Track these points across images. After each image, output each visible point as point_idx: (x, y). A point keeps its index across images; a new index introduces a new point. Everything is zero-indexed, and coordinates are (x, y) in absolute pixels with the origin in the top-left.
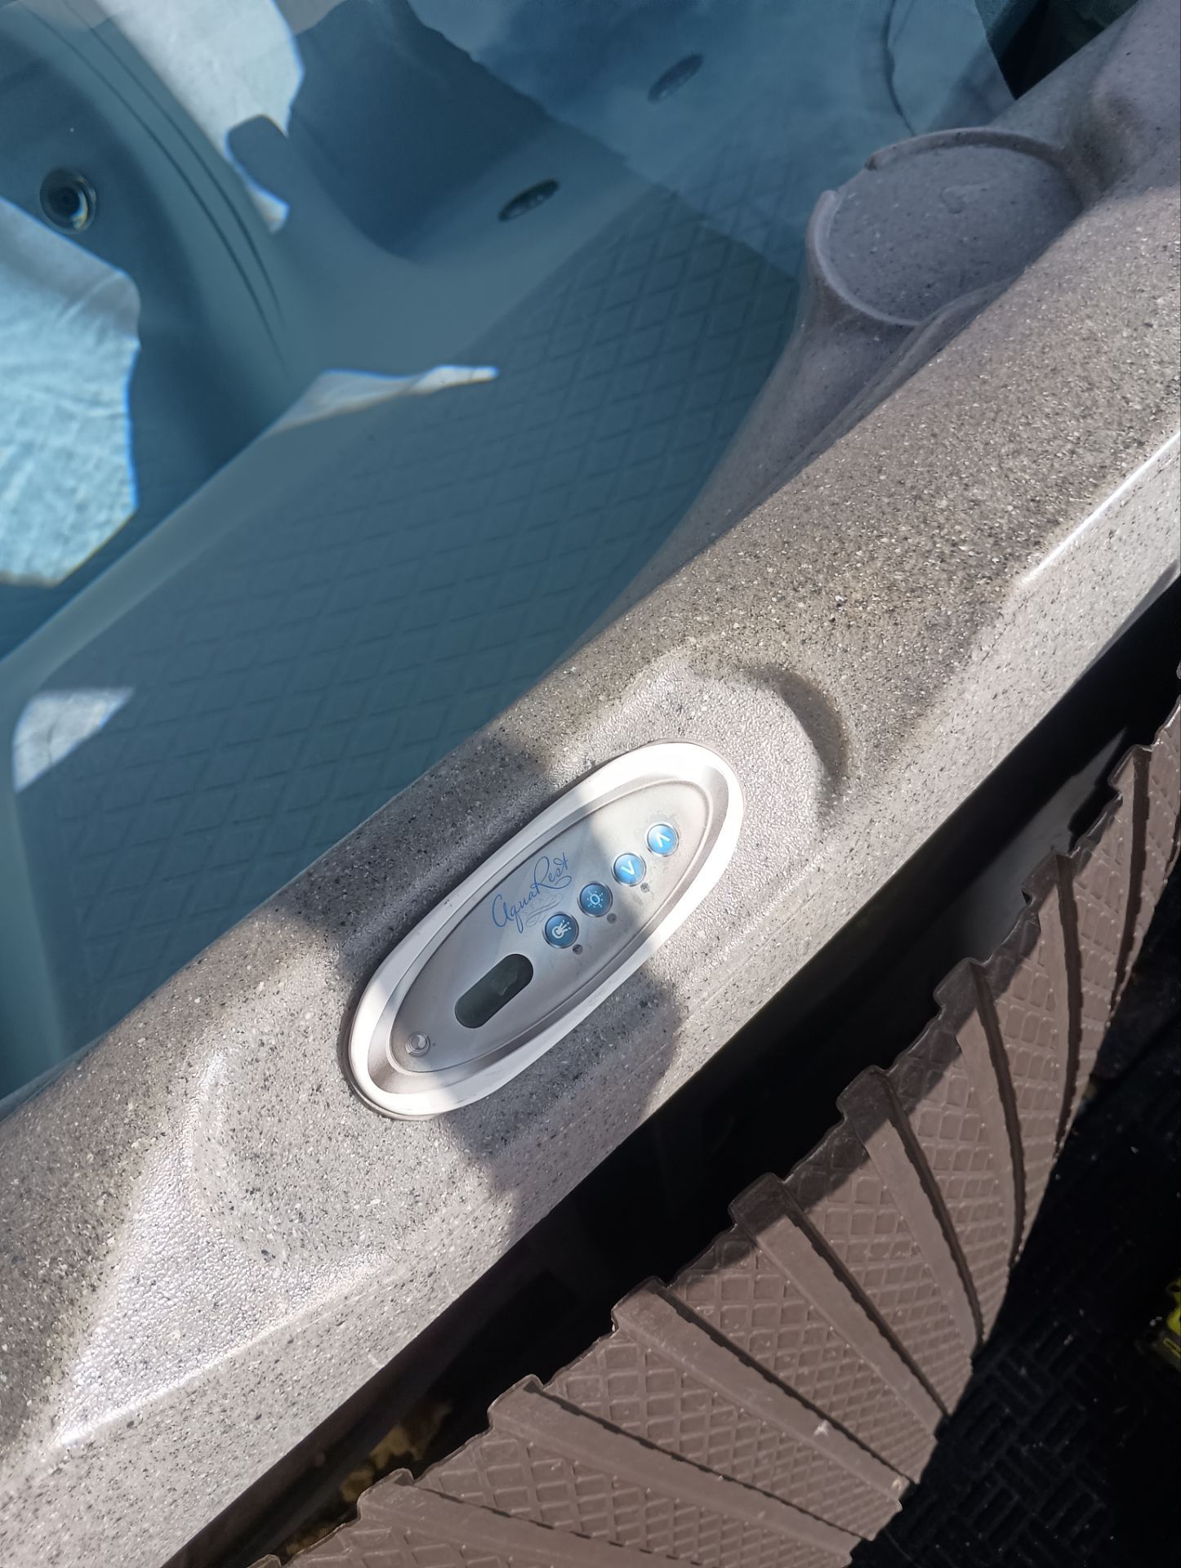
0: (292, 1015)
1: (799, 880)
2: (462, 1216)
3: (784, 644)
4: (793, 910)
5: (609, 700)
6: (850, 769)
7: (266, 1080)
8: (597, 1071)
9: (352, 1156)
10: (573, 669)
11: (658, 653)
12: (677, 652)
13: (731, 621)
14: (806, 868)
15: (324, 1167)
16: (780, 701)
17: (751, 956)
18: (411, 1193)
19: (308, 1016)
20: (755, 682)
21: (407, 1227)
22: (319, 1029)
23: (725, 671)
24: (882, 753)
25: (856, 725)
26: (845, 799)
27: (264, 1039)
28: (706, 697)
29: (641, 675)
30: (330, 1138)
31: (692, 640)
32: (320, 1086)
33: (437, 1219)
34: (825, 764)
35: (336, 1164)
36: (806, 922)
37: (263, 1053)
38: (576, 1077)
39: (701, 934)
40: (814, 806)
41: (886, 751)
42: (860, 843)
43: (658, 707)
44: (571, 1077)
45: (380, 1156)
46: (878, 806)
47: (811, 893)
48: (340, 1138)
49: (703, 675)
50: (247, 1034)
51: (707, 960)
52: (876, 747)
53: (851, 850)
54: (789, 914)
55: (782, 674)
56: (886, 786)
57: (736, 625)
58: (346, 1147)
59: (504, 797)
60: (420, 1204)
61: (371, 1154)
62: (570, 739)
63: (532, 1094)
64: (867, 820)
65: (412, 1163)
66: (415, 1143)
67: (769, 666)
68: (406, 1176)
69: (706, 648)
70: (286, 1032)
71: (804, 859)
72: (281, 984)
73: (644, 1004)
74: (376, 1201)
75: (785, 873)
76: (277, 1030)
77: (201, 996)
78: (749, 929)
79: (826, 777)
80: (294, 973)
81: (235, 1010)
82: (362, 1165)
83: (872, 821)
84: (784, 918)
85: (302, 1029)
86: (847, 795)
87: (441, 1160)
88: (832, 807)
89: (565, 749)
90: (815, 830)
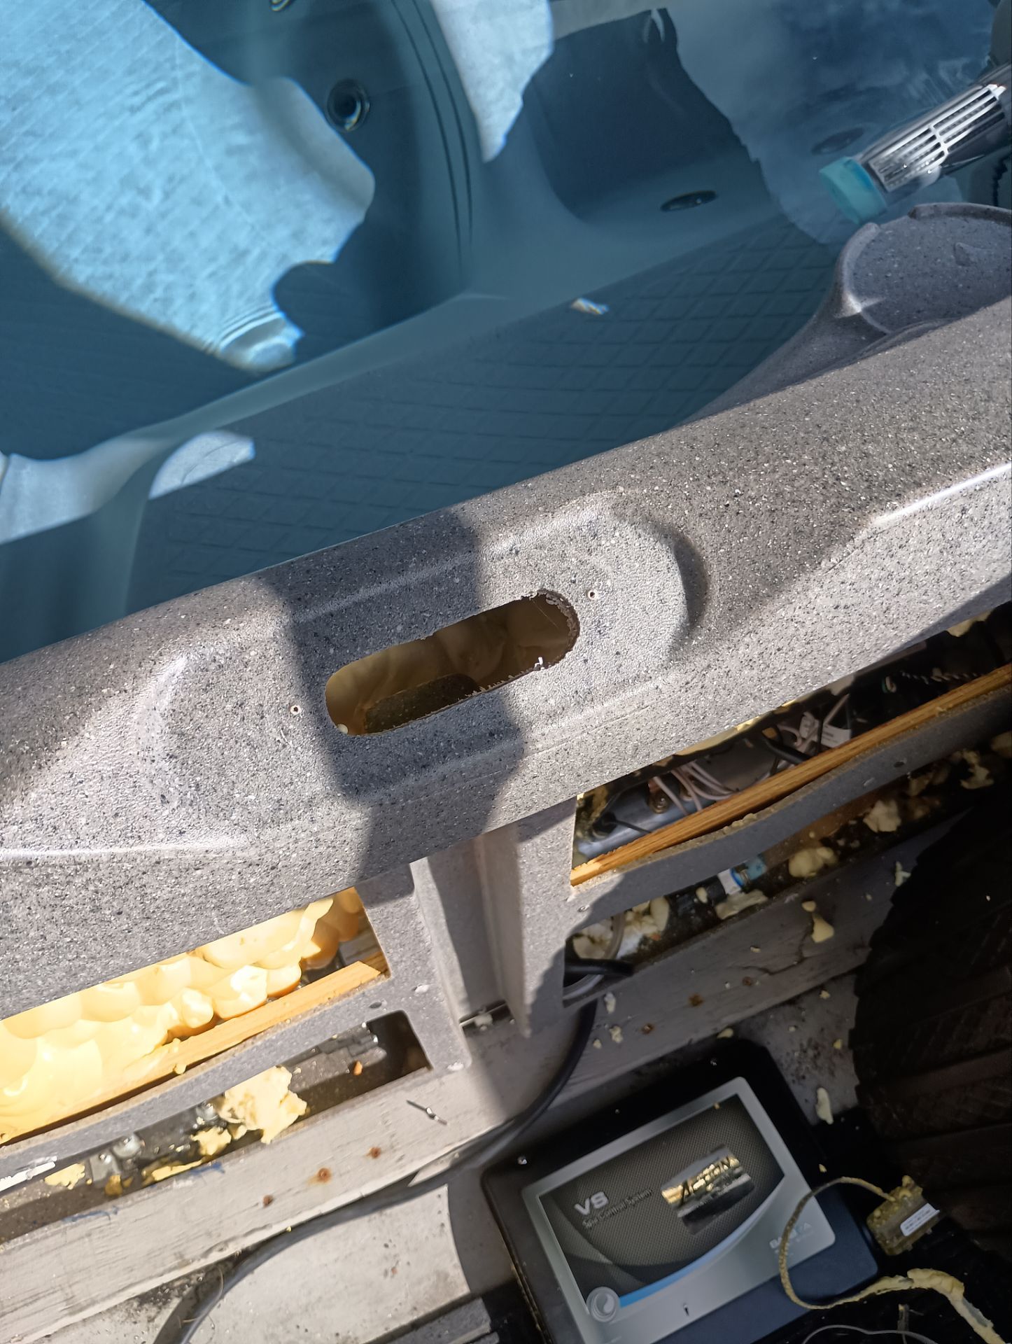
0: (242, 648)
1: (640, 689)
2: (308, 832)
3: (686, 512)
4: (628, 711)
5: (545, 512)
6: (705, 621)
7: (208, 685)
8: (442, 769)
9: (247, 760)
10: (530, 485)
11: (593, 490)
12: (606, 494)
13: (655, 484)
14: (648, 683)
15: (225, 760)
16: (672, 557)
17: (584, 732)
18: (278, 802)
19: (253, 653)
20: (658, 535)
21: (265, 823)
22: (256, 665)
23: (638, 519)
24: (732, 616)
25: (720, 589)
26: (694, 642)
27: (217, 657)
28: (617, 534)
29: (575, 501)
30: (237, 742)
31: (621, 489)
32: (242, 704)
33: (289, 826)
34: (689, 613)
35: (234, 761)
36: (638, 726)
37: (213, 667)
38: (424, 767)
39: (552, 701)
40: (671, 640)
41: (736, 615)
42: (695, 680)
43: (579, 528)
44: (421, 764)
45: (266, 767)
46: (717, 656)
47: (646, 704)
48: (243, 745)
49: (621, 517)
50: (207, 649)
51: (550, 721)
52: (730, 610)
53: (687, 683)
54: (623, 713)
55: (678, 535)
56: (727, 642)
57: (657, 488)
58: (245, 752)
59: (443, 552)
60: (282, 811)
61: (260, 764)
62: (506, 529)
63: (388, 766)
64: (705, 664)
65: (287, 781)
66: (293, 768)
67: (670, 526)
68: (279, 789)
69: (628, 497)
70: (234, 658)
71: (648, 676)
72: (242, 625)
73: (492, 734)
74: (252, 797)
75: (630, 681)
76: (228, 655)
77: (187, 615)
78: (589, 711)
79: (686, 623)
80: (254, 620)
81: (205, 630)
82: (251, 769)
83: (709, 666)
84: (618, 714)
85: (245, 660)
86: (697, 640)
87: (307, 788)
88: (682, 645)
89: (500, 535)
90: (664, 658)
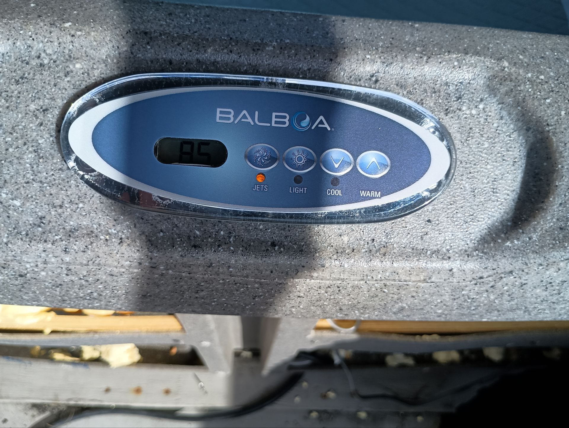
20: (520, 124)
32: (46, 110)
68: (47, 206)
72: (79, 33)
81: (42, 24)
85: (68, 69)
86: (512, 242)
89: (368, 56)
